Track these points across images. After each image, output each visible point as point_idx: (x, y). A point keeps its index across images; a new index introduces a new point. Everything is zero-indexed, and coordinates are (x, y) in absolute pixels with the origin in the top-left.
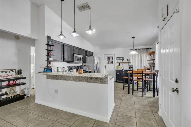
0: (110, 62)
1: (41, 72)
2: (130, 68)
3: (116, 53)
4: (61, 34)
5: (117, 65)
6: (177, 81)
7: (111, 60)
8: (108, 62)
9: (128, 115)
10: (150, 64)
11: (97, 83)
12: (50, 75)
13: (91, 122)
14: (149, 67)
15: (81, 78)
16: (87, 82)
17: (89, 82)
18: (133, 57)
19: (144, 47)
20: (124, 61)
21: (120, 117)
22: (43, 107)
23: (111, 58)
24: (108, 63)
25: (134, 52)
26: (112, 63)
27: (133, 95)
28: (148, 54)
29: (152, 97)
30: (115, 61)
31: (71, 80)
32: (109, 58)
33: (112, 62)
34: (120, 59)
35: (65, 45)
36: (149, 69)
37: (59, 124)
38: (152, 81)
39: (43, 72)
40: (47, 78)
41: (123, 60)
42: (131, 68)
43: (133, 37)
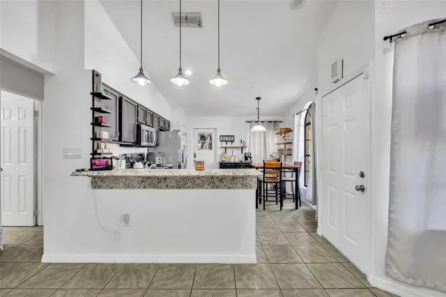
0: (205, 145)
1: (83, 170)
2: (246, 158)
3: (219, 126)
4: (141, 73)
5: (221, 151)
6: (362, 175)
7: (208, 141)
8: (200, 145)
9: (277, 244)
10: (280, 151)
11: (234, 188)
12: (103, 179)
13: (225, 270)
14: (277, 157)
15: (198, 181)
16: (213, 188)
17: (218, 187)
18: (252, 136)
19: (270, 119)
20: (234, 144)
21: (268, 249)
22: (83, 268)
23: (209, 139)
24: (202, 147)
25: (259, 128)
26: (211, 148)
27: (264, 209)
28: (276, 132)
29: (293, 210)
30: (218, 144)
31: (172, 187)
32: (203, 137)
33: (211, 144)
34: (227, 139)
35: (124, 98)
36: (279, 160)
37: (162, 291)
38: (292, 181)
39: (90, 170)
40: (94, 187)
41: (232, 142)
42: (249, 159)
43: (258, 99)
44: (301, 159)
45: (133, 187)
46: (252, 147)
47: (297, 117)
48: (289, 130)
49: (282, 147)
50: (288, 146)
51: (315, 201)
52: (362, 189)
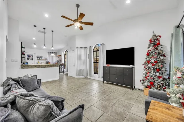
0: (30, 59)
2: (47, 63)
5: (37, 61)
6: (74, 64)
7: (31, 57)
26: (32, 60)
28: (57, 56)
30: (36, 58)
32: (29, 56)
34: (39, 57)
40: (22, 68)
41: (41, 58)
44: (64, 63)
45: (33, 68)
46: (48, 60)
47: (63, 53)
48: (60, 56)
49: (58, 60)
50: (60, 60)
51: (67, 71)
52: (74, 66)
